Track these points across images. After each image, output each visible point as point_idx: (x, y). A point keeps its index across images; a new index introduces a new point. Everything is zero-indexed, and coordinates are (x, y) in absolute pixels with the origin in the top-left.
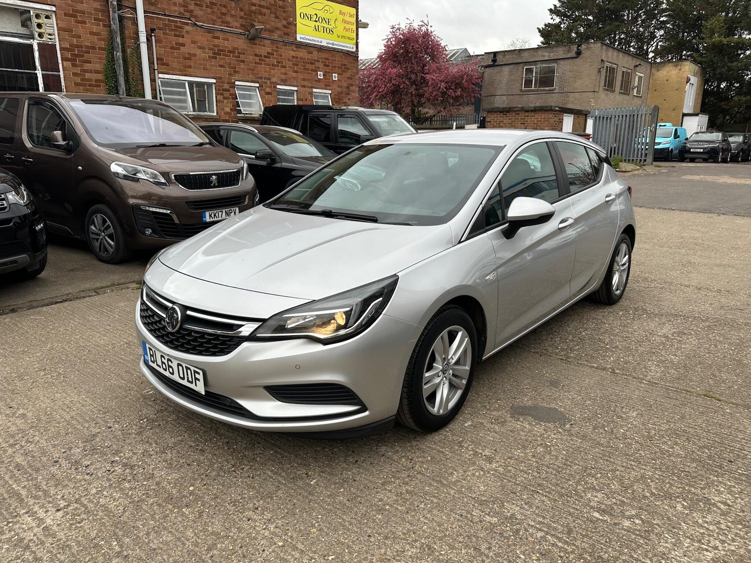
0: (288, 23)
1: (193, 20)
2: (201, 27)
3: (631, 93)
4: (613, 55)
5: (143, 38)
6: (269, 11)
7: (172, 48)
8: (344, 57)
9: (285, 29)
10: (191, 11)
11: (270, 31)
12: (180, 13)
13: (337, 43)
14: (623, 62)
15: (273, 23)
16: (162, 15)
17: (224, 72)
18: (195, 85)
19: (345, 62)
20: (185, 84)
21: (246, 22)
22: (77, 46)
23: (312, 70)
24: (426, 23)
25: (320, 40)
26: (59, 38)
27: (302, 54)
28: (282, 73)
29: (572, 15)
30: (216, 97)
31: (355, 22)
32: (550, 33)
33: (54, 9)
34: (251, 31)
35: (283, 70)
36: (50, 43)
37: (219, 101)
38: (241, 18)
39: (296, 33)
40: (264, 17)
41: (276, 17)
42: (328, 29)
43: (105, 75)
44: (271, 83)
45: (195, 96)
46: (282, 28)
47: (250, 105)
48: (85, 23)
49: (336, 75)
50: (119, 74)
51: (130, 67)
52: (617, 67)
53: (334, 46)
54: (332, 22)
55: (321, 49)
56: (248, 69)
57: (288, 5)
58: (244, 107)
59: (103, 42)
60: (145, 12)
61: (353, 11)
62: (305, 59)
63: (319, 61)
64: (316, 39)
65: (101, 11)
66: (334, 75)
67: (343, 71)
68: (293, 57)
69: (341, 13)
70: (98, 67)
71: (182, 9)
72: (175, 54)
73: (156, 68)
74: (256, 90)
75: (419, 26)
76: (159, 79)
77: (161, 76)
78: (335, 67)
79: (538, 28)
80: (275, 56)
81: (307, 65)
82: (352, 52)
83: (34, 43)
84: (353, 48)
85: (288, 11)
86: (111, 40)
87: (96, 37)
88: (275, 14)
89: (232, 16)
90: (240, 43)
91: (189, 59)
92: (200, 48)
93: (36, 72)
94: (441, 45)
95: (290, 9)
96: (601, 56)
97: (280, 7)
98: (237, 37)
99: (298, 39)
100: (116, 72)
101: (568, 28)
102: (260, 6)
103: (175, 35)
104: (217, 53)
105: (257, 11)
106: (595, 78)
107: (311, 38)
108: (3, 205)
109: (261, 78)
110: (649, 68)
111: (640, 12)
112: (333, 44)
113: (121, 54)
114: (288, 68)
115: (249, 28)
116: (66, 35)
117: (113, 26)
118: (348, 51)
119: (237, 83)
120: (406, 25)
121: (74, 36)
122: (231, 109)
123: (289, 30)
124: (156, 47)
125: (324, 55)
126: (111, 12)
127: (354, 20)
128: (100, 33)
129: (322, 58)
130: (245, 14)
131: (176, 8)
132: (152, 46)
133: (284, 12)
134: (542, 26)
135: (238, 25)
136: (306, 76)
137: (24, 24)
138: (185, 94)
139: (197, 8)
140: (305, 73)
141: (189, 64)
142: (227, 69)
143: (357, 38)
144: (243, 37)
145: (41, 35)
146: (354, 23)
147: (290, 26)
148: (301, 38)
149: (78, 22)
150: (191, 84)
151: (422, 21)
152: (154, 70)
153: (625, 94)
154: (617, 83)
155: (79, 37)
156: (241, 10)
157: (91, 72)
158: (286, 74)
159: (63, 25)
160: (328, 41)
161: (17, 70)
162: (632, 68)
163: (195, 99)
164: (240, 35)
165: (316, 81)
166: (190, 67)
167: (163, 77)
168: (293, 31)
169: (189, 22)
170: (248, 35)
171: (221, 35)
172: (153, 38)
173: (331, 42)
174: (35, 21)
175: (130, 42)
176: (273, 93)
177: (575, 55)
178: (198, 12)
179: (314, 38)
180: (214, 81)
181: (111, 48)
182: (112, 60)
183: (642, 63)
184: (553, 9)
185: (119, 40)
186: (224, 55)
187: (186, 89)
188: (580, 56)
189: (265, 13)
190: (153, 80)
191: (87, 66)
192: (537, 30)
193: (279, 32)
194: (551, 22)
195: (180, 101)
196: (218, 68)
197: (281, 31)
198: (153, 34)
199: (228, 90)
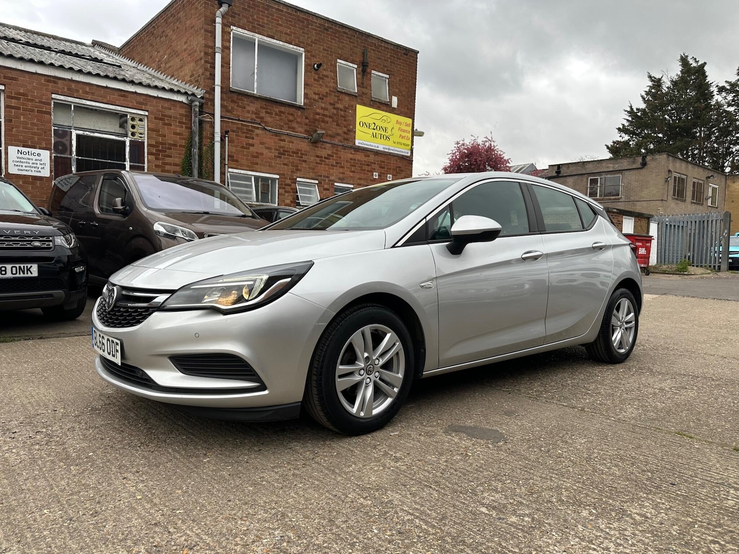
0: (348, 130)
1: (263, 125)
2: (269, 131)
3: (704, 203)
4: (681, 166)
5: (218, 138)
6: (332, 119)
7: (242, 147)
8: (399, 161)
9: (345, 136)
10: (262, 118)
11: (331, 136)
12: (252, 119)
13: (393, 148)
14: (693, 174)
15: (334, 129)
16: (236, 120)
17: (286, 170)
18: (260, 179)
19: (400, 165)
20: (251, 178)
21: (310, 128)
22: (162, 143)
23: (368, 171)
24: (490, 139)
25: (377, 145)
26: (148, 137)
27: (359, 156)
28: (340, 173)
29: (641, 133)
30: (278, 190)
31: (411, 131)
32: (618, 149)
33: (147, 113)
34: (313, 136)
35: (341, 170)
36: (140, 140)
37: (281, 194)
38: (306, 124)
39: (355, 138)
40: (326, 124)
41: (338, 125)
42: (385, 136)
43: (182, 168)
44: (330, 180)
45: (260, 189)
46: (343, 134)
47: (309, 199)
48: (170, 125)
49: (391, 176)
50: (194, 166)
51: (204, 161)
52: (687, 178)
53: (390, 151)
54: (389, 130)
55: (377, 153)
56: (309, 168)
57: (349, 115)
58: (303, 200)
59: (184, 141)
60: (222, 117)
61: (410, 121)
62: (362, 161)
63: (375, 164)
64: (373, 144)
65: (186, 116)
66: (388, 175)
67: (397, 173)
68: (351, 159)
69: (397, 122)
70: (177, 161)
71: (254, 116)
72: (245, 153)
73: (227, 163)
74: (315, 186)
75: (483, 141)
76: (229, 173)
77: (230, 170)
78: (390, 169)
79: (606, 145)
80: (334, 158)
81: (364, 166)
82: (407, 157)
83: (127, 140)
84: (408, 153)
85: (348, 120)
86: (191, 139)
87: (178, 136)
88: (337, 122)
89: (298, 123)
90: (304, 146)
91: (257, 157)
92: (267, 148)
93: (125, 163)
94: (504, 158)
95: (351, 118)
96: (668, 167)
97: (342, 116)
98: (302, 140)
99: (357, 144)
100: (191, 166)
101: (637, 144)
102: (324, 115)
103: (246, 137)
104: (282, 153)
105: (321, 119)
106: (662, 187)
107: (369, 143)
108: (49, 245)
109: (321, 176)
110: (723, 180)
111: (714, 129)
112: (389, 149)
113: (197, 151)
114: (346, 169)
115: (312, 133)
116: (154, 134)
117: (194, 128)
118: (403, 156)
119: (298, 179)
120: (471, 141)
121: (160, 135)
122: (291, 201)
123: (348, 136)
124: (228, 146)
125: (380, 158)
126: (193, 117)
127: (410, 129)
128: (182, 133)
129: (378, 161)
130: (309, 122)
131: (249, 115)
132: (225, 145)
133: (345, 120)
134: (610, 144)
135: (302, 130)
136: (362, 176)
137: (122, 125)
138: (251, 186)
139: (267, 115)
140: (361, 173)
141: (256, 161)
142: (291, 167)
143: (412, 144)
144: (306, 140)
145: (133, 134)
146: (409, 131)
147: (350, 132)
148: (359, 143)
149: (165, 124)
150: (257, 178)
151: (486, 138)
152: (225, 165)
153: (698, 204)
154: (687, 193)
155: (165, 136)
156: (306, 118)
157: (170, 164)
158: (343, 173)
159: (152, 126)
160: (384, 146)
161: (109, 161)
162: (705, 179)
163: (260, 191)
164: (304, 139)
165: (371, 180)
166: (257, 164)
167: (232, 171)
168: (352, 137)
169: (260, 126)
170: (311, 139)
171: (287, 139)
172: (227, 138)
173: (388, 147)
174: (130, 122)
175: (206, 141)
176: (331, 189)
177: (640, 166)
178: (268, 119)
179: (372, 144)
180: (278, 177)
181: (190, 146)
182: (189, 155)
183: (716, 175)
184: (622, 128)
185: (197, 139)
186: (288, 155)
187: (251, 182)
188: (646, 167)
189: (328, 122)
190: (223, 174)
191: (168, 160)
192: (606, 147)
193: (339, 138)
194: (620, 139)
195: (246, 192)
196: (282, 166)
197: (342, 136)
198: (227, 135)
199: (289, 185)
